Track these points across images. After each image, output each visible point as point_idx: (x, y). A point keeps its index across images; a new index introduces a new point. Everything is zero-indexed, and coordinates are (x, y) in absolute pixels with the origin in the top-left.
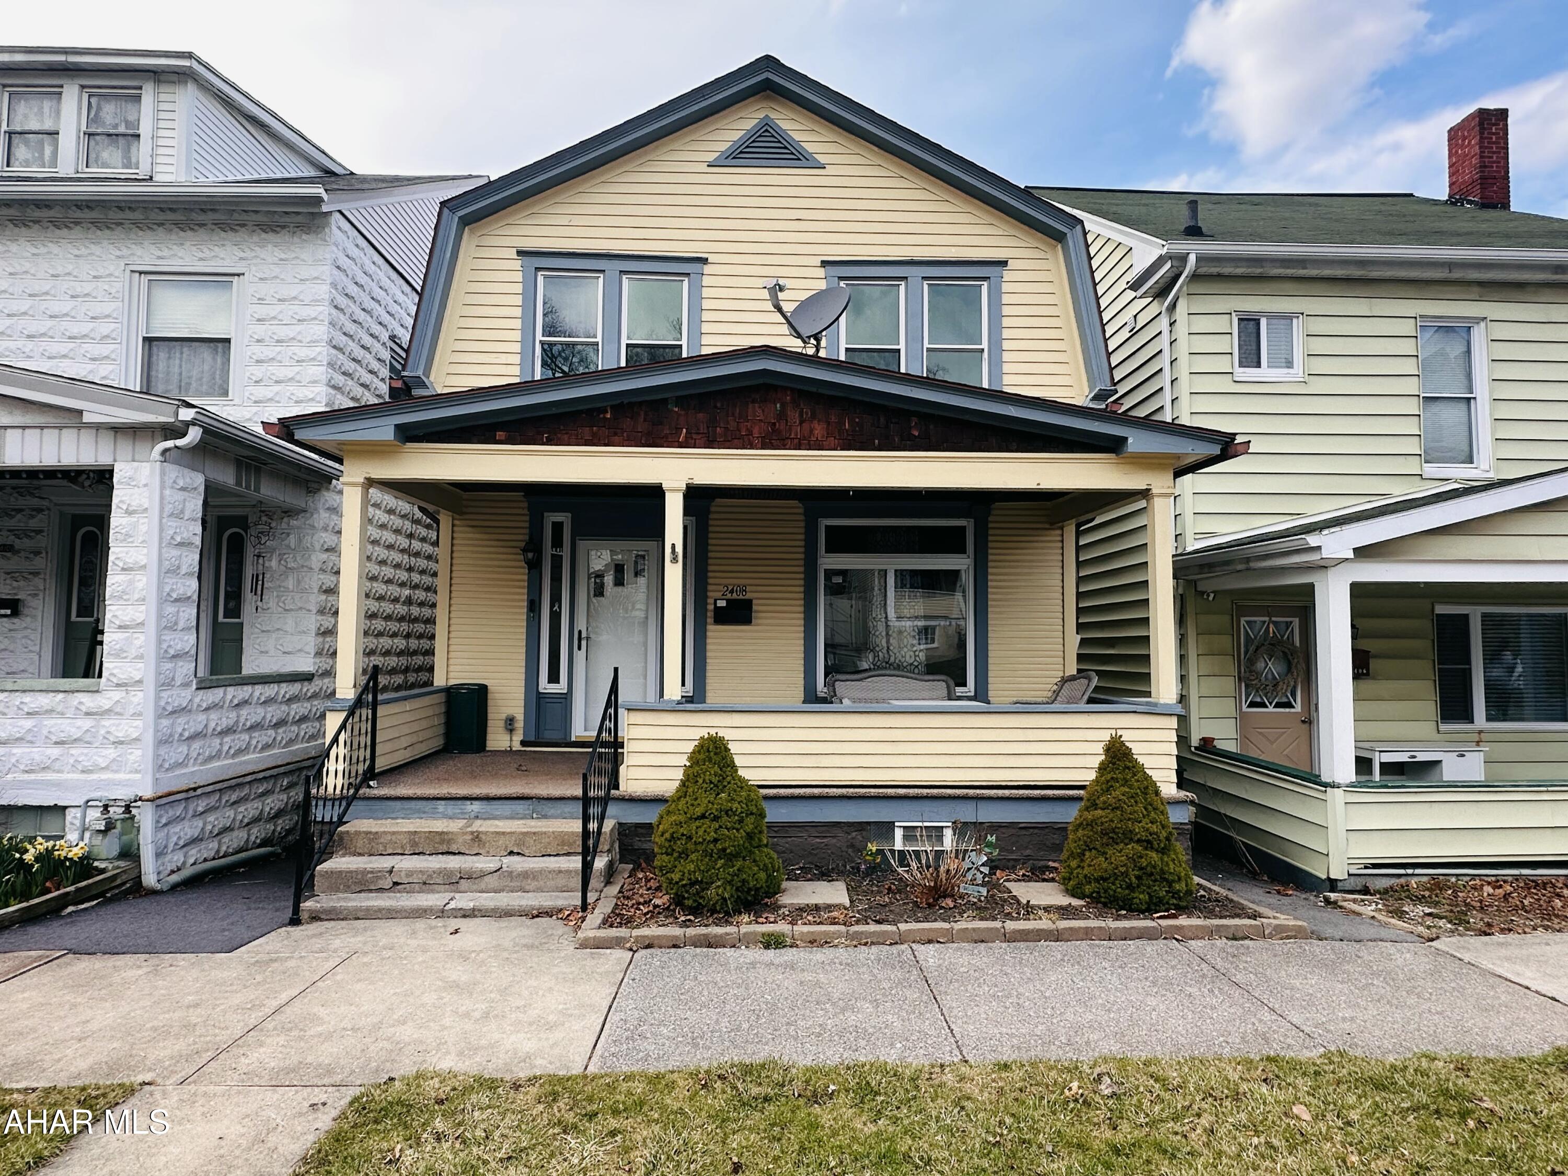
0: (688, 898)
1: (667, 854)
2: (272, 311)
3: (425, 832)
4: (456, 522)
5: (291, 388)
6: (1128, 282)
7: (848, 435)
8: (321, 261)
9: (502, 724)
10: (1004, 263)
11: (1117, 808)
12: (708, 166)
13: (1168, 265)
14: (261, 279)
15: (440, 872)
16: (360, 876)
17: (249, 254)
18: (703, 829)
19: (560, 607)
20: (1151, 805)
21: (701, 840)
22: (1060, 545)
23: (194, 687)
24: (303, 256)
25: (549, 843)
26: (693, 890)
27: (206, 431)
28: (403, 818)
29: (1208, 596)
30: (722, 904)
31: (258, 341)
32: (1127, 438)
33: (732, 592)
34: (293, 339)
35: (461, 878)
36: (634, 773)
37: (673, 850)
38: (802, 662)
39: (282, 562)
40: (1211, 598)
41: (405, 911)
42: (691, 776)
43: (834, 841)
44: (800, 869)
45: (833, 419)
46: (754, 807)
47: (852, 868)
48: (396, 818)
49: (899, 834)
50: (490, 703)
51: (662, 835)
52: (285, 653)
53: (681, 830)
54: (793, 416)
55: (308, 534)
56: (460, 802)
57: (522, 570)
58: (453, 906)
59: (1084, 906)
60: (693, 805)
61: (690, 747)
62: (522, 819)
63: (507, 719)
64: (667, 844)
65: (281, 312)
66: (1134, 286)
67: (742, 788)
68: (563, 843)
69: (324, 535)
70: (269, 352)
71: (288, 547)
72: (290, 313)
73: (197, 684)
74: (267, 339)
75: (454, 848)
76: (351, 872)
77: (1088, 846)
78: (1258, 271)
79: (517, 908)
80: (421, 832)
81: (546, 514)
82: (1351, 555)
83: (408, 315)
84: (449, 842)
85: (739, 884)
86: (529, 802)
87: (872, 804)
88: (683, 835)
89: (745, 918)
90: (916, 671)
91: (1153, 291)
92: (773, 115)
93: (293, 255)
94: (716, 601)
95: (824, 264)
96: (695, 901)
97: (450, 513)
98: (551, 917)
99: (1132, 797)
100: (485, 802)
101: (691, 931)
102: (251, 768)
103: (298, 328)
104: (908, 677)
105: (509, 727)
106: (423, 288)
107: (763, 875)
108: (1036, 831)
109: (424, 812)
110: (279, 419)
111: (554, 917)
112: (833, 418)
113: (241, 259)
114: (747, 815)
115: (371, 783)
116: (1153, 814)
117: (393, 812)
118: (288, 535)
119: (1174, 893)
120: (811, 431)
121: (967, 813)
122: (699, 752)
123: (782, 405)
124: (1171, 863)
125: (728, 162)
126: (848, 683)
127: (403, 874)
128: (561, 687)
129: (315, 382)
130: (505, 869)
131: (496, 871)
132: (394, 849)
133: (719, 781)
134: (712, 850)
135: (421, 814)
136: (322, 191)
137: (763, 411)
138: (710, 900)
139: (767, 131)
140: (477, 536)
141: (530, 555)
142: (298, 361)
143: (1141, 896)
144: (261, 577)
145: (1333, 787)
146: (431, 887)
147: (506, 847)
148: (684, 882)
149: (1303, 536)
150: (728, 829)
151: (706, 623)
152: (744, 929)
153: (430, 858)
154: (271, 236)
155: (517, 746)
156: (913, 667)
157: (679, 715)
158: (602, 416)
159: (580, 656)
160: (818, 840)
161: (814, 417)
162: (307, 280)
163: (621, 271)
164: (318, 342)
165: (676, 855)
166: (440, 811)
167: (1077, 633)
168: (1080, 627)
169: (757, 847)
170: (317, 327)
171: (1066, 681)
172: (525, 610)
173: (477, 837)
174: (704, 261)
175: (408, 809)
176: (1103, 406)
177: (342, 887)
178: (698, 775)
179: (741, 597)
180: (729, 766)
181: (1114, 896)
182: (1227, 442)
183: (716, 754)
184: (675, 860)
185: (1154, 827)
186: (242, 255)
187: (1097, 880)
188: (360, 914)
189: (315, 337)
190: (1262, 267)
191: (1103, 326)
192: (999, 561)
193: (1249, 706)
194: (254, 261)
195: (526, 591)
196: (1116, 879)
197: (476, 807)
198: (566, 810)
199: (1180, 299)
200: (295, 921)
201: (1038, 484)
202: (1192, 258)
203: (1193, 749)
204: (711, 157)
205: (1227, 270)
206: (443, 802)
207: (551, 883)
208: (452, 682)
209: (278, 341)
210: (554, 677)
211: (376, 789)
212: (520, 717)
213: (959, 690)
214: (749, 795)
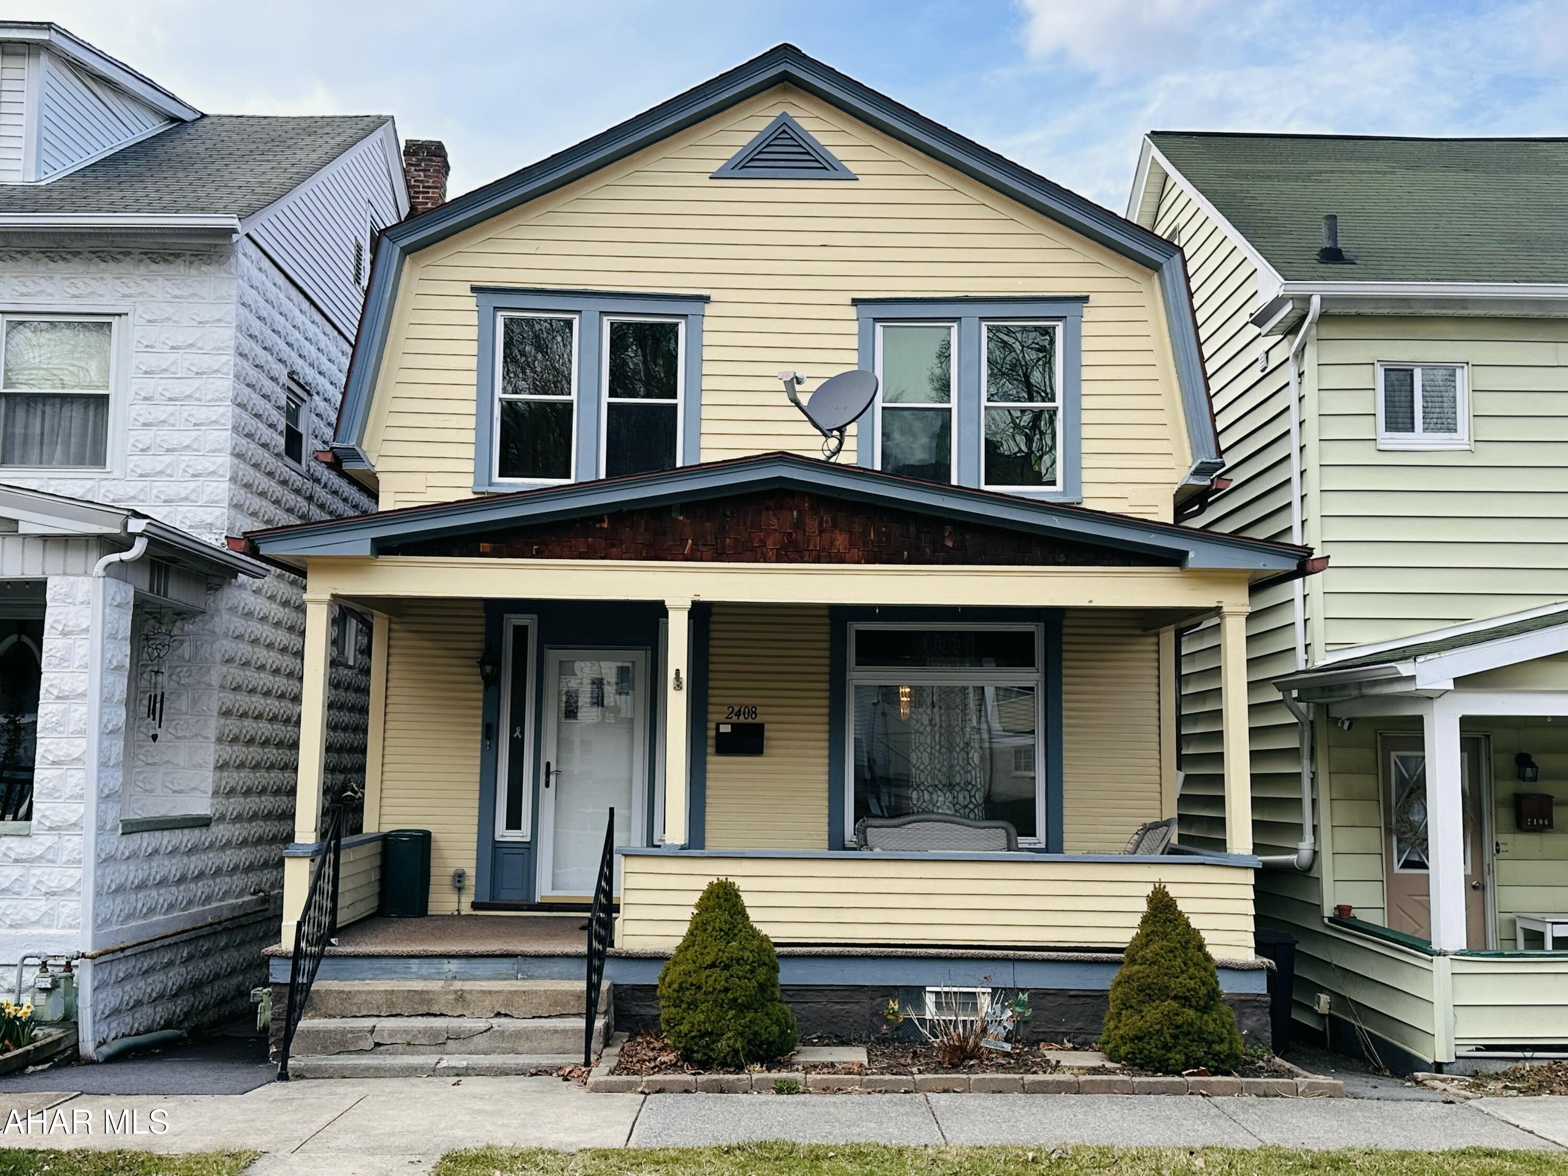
0: (697, 1052)
1: (676, 1007)
2: (165, 361)
3: (403, 991)
4: (394, 626)
5: (187, 458)
6: (1251, 315)
7: (873, 546)
8: (224, 298)
9: (448, 880)
10: (1085, 299)
11: (1154, 963)
12: (711, 178)
13: (1288, 307)
14: (149, 321)
15: (425, 1032)
16: (339, 1037)
17: (134, 290)
18: (713, 978)
19: (522, 733)
20: (1191, 960)
21: (711, 989)
22: (1155, 656)
23: (120, 831)
24: (203, 293)
25: (540, 1004)
26: (703, 1042)
27: (153, 542)
28: (371, 979)
29: (1343, 723)
30: (733, 1057)
31: (145, 399)
32: (1187, 552)
33: (738, 714)
34: (190, 396)
35: (448, 1038)
36: (631, 928)
37: (682, 1001)
38: (827, 803)
39: (174, 677)
40: (1346, 727)
41: (394, 1069)
42: (700, 925)
43: (857, 1007)
44: (818, 1037)
45: (857, 528)
46: (766, 957)
47: (877, 1039)
48: (364, 979)
49: (930, 1000)
50: (433, 854)
51: (670, 987)
52: (175, 792)
53: (690, 980)
54: (812, 525)
55: (207, 641)
56: (436, 961)
57: (476, 687)
58: (446, 1065)
59: (1119, 1069)
60: (702, 954)
61: (695, 898)
62: (505, 979)
63: (455, 874)
64: (675, 995)
65: (174, 363)
66: (1259, 320)
67: (754, 937)
68: (556, 1003)
69: (224, 642)
70: (160, 413)
71: (182, 657)
72: (186, 364)
73: (123, 829)
74: (157, 396)
75: (435, 1009)
76: (330, 1031)
77: (1124, 1005)
78: (1407, 311)
79: (513, 1066)
80: (397, 991)
81: (506, 616)
82: (1451, 686)
83: (340, 371)
84: (430, 1002)
85: (751, 1037)
86: (513, 960)
87: (900, 965)
88: (692, 985)
89: (758, 1067)
90: (972, 816)
91: (1283, 327)
92: (791, 113)
93: (191, 291)
94: (718, 725)
95: (856, 302)
96: (704, 1054)
97: (387, 616)
98: (551, 1075)
99: (1171, 951)
100: (463, 961)
101: (705, 1077)
102: (161, 932)
103: (196, 383)
104: (958, 824)
105: (458, 885)
106: (357, 338)
107: (775, 1029)
108: (1088, 1000)
109: (395, 972)
110: (244, 533)
111: (555, 1075)
112: (857, 526)
113: (124, 296)
114: (759, 966)
115: (333, 940)
116: (1192, 970)
117: (360, 972)
118: (182, 642)
119: (1215, 1055)
120: (832, 542)
121: (1005, 977)
122: (708, 898)
123: (799, 513)
124: (1211, 1022)
125: (736, 173)
126: (883, 830)
127: (386, 1034)
128: (523, 834)
129: (219, 450)
130: (496, 1028)
131: (486, 1031)
132: (370, 1010)
133: (729, 929)
134: (723, 1000)
135: (390, 974)
136: (236, 221)
137: (778, 519)
138: (720, 1052)
139: (784, 132)
140: (424, 644)
141: (488, 669)
142: (195, 425)
143: (1178, 1056)
144: (158, 699)
145: (1439, 955)
146: (416, 1049)
147: (493, 1008)
148: (693, 1034)
149: (1393, 664)
150: (739, 978)
151: (705, 754)
152: (755, 1076)
153: (410, 1019)
154: (162, 267)
155: (466, 910)
156: (967, 810)
157: (681, 862)
158: (598, 526)
159: (548, 796)
160: (839, 1007)
161: (835, 525)
162: (208, 322)
163: (601, 312)
164: (221, 400)
165: (684, 1006)
166: (412, 971)
167: (1179, 768)
168: (1182, 761)
169: (770, 1001)
170: (219, 382)
171: (1148, 830)
172: (480, 737)
173: (461, 997)
174: (706, 299)
175: (378, 968)
176: (1208, 483)
177: (319, 1048)
178: (708, 923)
179: (750, 720)
180: (740, 913)
181: (1150, 1057)
182: (1303, 557)
183: (726, 900)
184: (684, 1011)
185: (1192, 982)
186: (127, 291)
187: (1132, 1040)
188: (347, 1073)
189: (217, 394)
190: (1410, 308)
191: (1206, 379)
192: (1079, 676)
193: (1403, 867)
194: (141, 299)
195: (480, 712)
196: (1151, 1038)
197: (453, 966)
198: (555, 970)
199: (1307, 346)
200: (283, 1077)
201: (1091, 602)
202: (1316, 301)
203: (1326, 920)
204: (715, 167)
205: (1366, 310)
206: (417, 961)
207: (544, 1044)
208: (386, 829)
209: (170, 399)
210: (514, 822)
211: (337, 946)
212: (471, 872)
213: (1023, 841)
214: (761, 945)
